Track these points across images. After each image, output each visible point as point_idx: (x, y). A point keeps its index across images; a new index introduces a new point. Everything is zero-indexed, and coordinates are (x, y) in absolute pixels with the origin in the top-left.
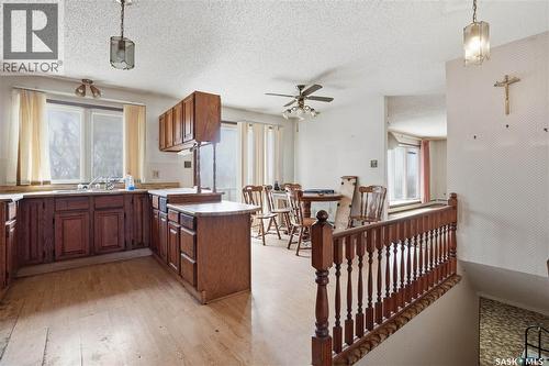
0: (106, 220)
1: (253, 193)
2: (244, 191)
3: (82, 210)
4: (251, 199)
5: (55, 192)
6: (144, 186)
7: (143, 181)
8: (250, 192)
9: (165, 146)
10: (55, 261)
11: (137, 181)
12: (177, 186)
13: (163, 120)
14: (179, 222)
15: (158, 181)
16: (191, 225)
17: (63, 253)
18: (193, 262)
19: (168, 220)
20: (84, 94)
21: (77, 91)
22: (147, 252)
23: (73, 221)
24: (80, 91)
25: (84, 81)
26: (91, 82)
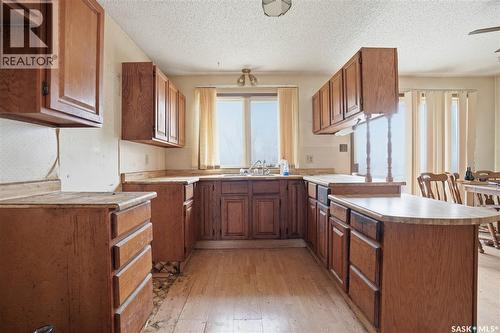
0: (263, 205)
1: (433, 183)
2: (420, 179)
3: (244, 195)
4: (430, 191)
5: (222, 176)
6: (297, 171)
7: (297, 167)
8: (428, 182)
9: (319, 129)
10: (221, 239)
11: (291, 166)
12: (331, 172)
13: (317, 99)
14: (348, 222)
15: (311, 166)
16: (373, 233)
17: (227, 233)
18: (375, 289)
19: (329, 215)
20: (244, 83)
21: (238, 81)
22: (301, 243)
23: (236, 204)
24: (241, 81)
25: (244, 71)
26: (249, 71)
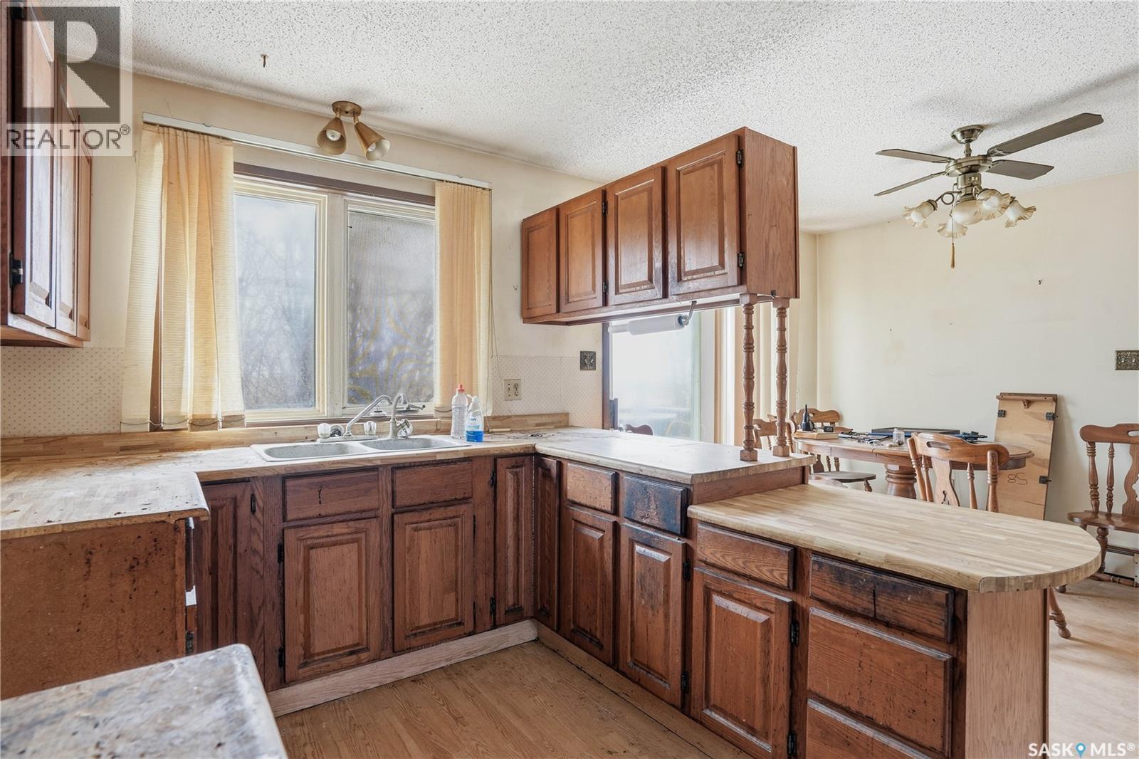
0: (425, 541)
12: (564, 422)
13: (546, 230)
14: (795, 585)
19: (691, 560)
20: (341, 145)
21: (322, 136)
23: (336, 551)
24: (333, 136)
25: (338, 106)
26: (356, 111)
